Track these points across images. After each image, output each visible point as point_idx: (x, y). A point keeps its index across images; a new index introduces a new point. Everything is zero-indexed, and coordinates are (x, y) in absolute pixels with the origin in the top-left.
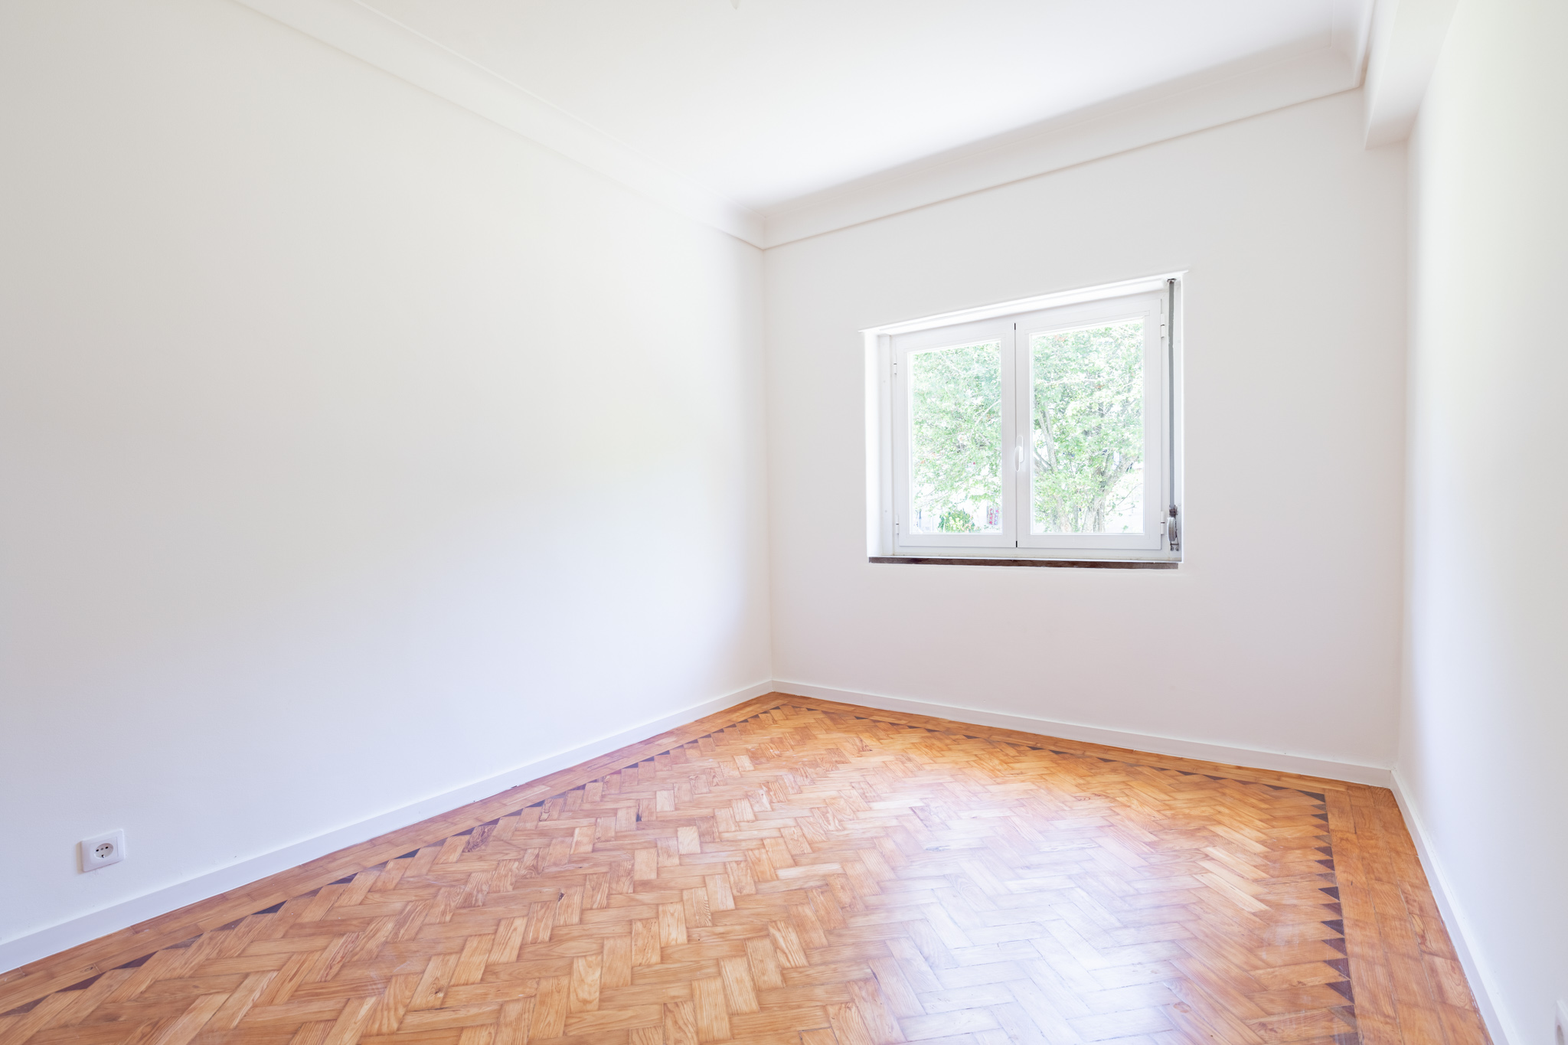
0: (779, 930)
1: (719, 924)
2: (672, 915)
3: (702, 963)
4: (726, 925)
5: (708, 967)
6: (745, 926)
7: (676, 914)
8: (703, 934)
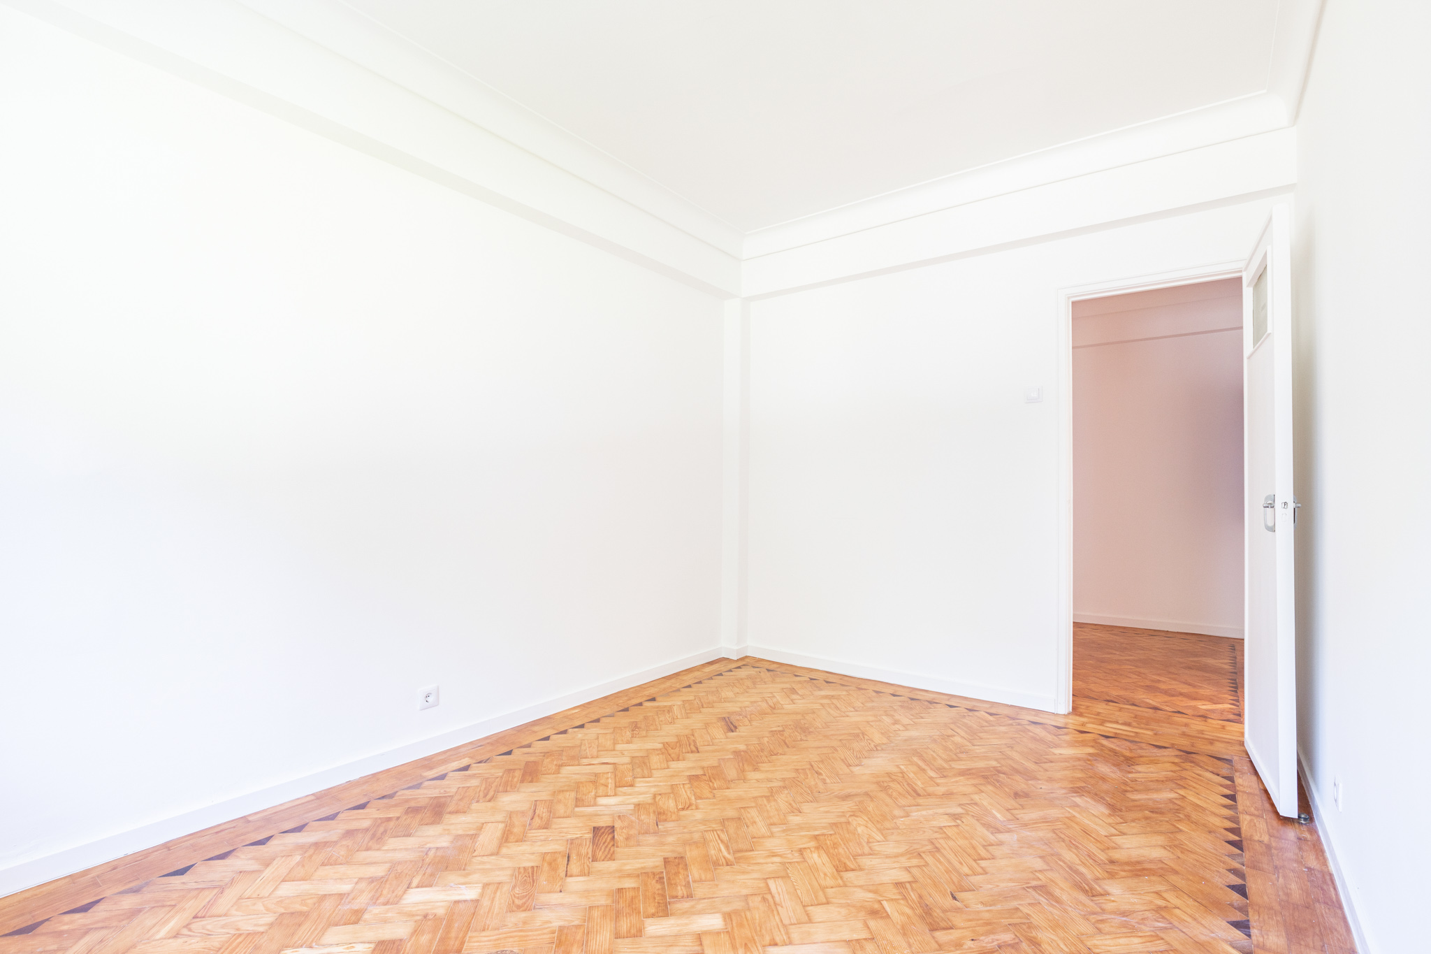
0: (724, 858)
1: (779, 864)
2: (825, 874)
3: (784, 835)
4: (772, 863)
5: (779, 831)
6: (755, 862)
7: (822, 875)
8: (789, 856)
